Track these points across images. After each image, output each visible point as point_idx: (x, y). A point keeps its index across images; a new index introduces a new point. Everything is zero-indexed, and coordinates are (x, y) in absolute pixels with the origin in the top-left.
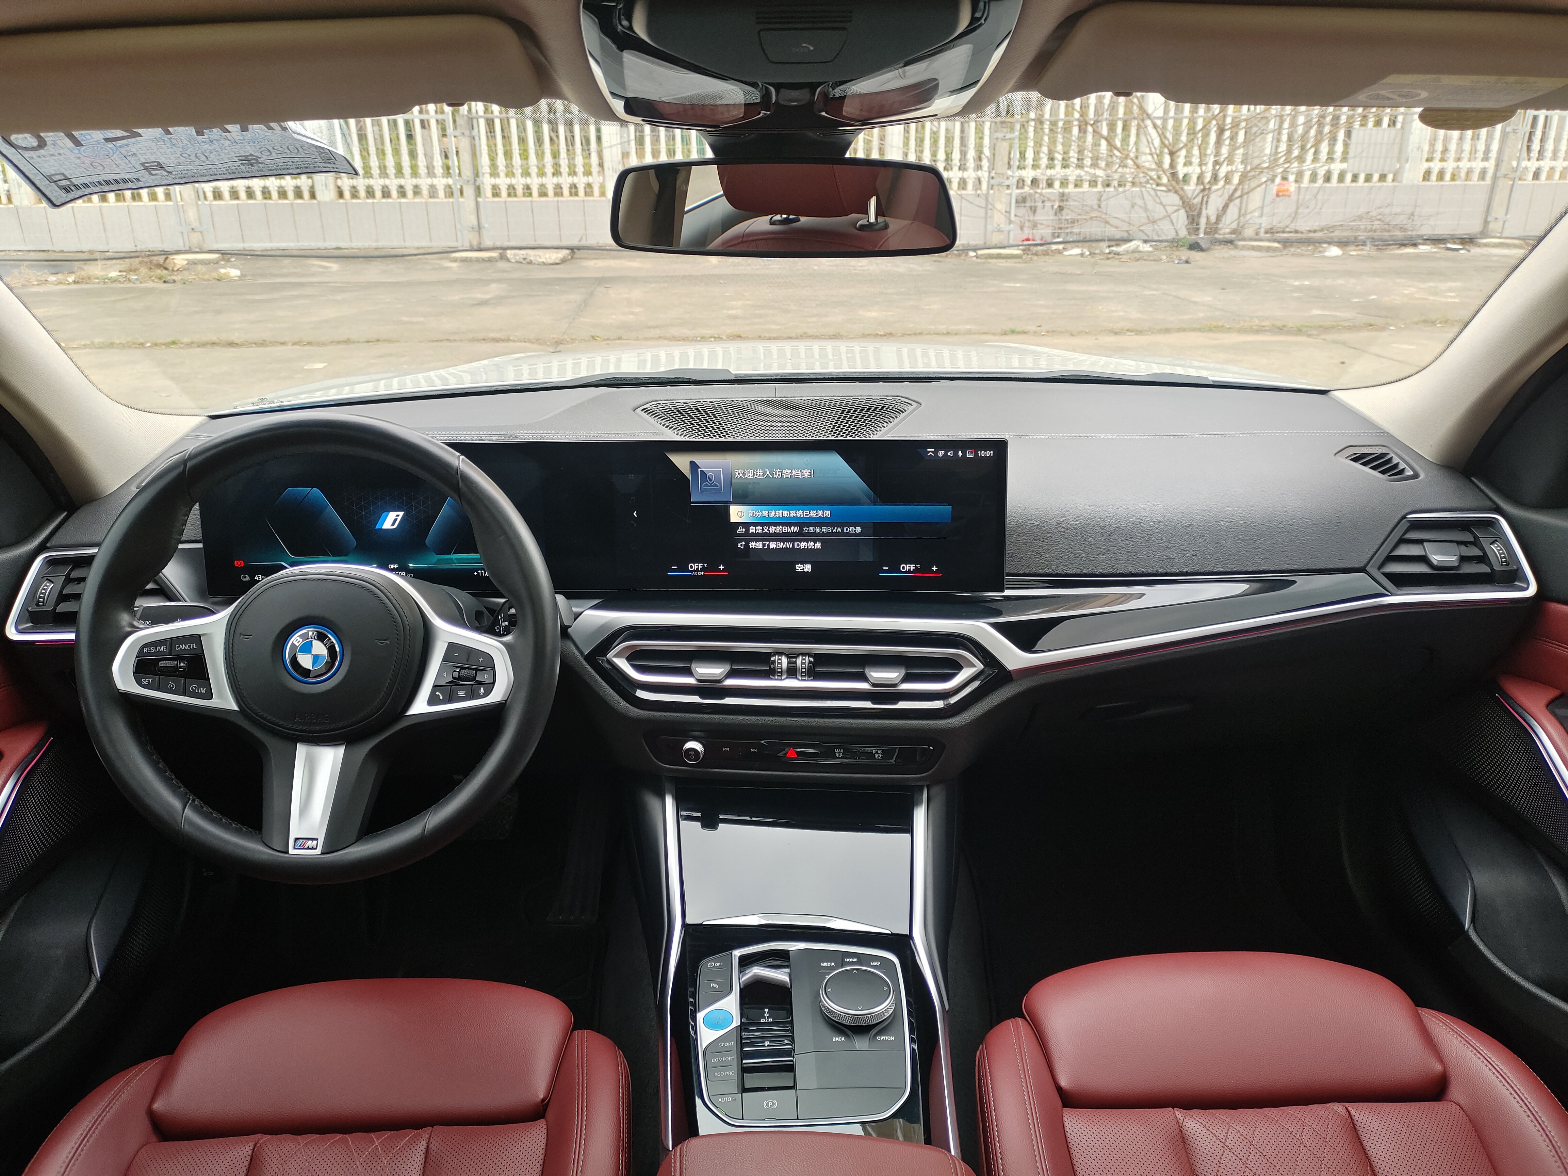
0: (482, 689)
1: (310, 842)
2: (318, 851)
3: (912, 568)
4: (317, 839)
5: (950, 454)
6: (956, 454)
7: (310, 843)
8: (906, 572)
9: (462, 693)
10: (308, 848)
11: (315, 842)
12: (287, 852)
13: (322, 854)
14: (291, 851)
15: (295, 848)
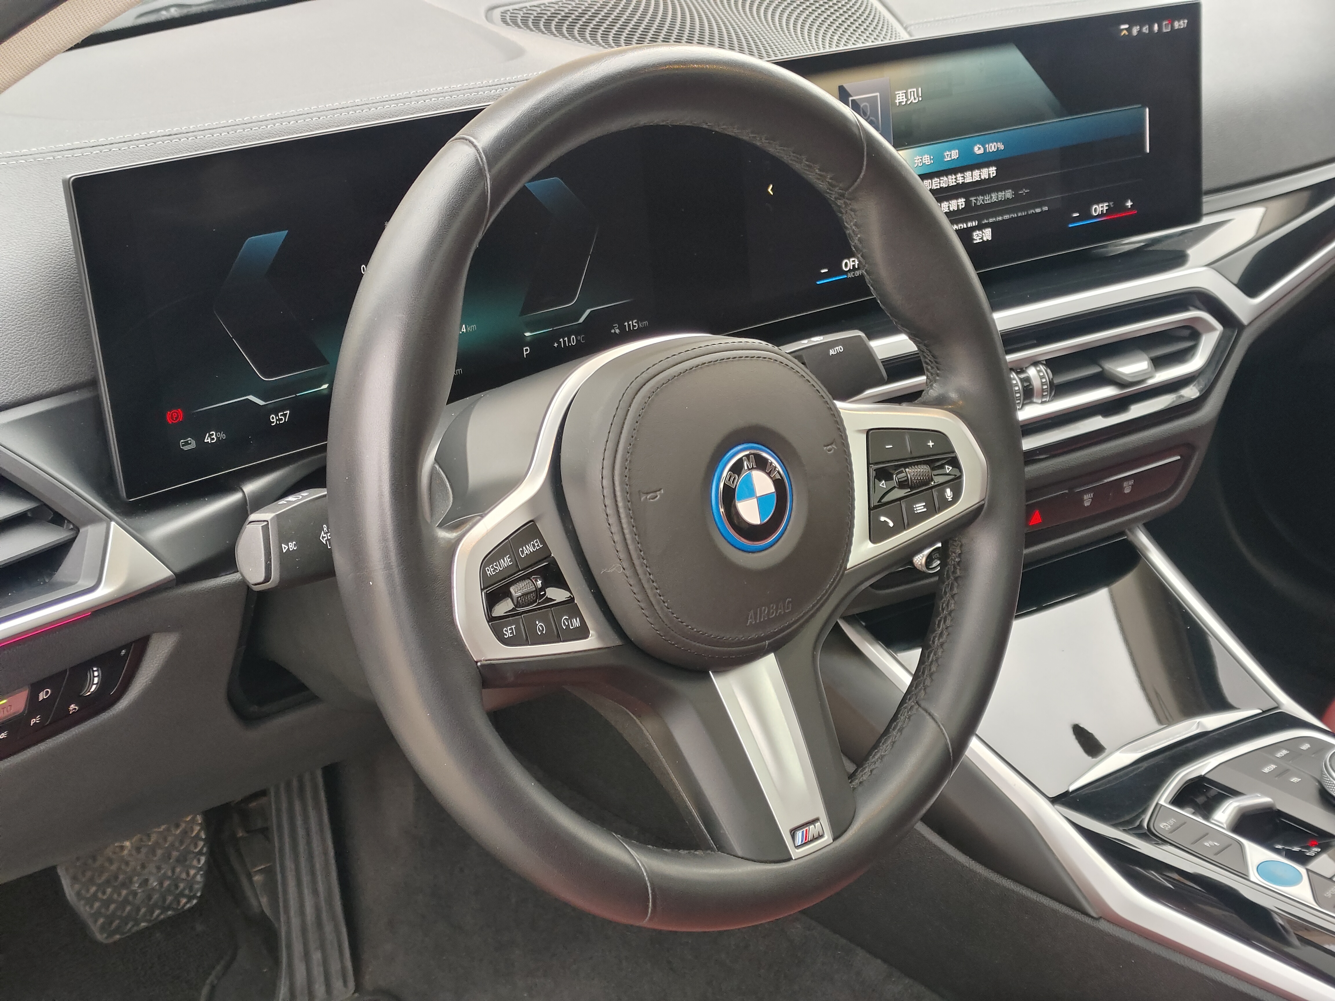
0: (948, 490)
1: (812, 827)
2: (827, 838)
3: (1105, 208)
4: (817, 820)
5: (1145, 29)
6: (1151, 28)
7: (813, 830)
8: (1098, 216)
9: (920, 507)
10: (814, 839)
11: (818, 824)
12: (790, 859)
13: (834, 839)
14: (795, 853)
15: (798, 847)
